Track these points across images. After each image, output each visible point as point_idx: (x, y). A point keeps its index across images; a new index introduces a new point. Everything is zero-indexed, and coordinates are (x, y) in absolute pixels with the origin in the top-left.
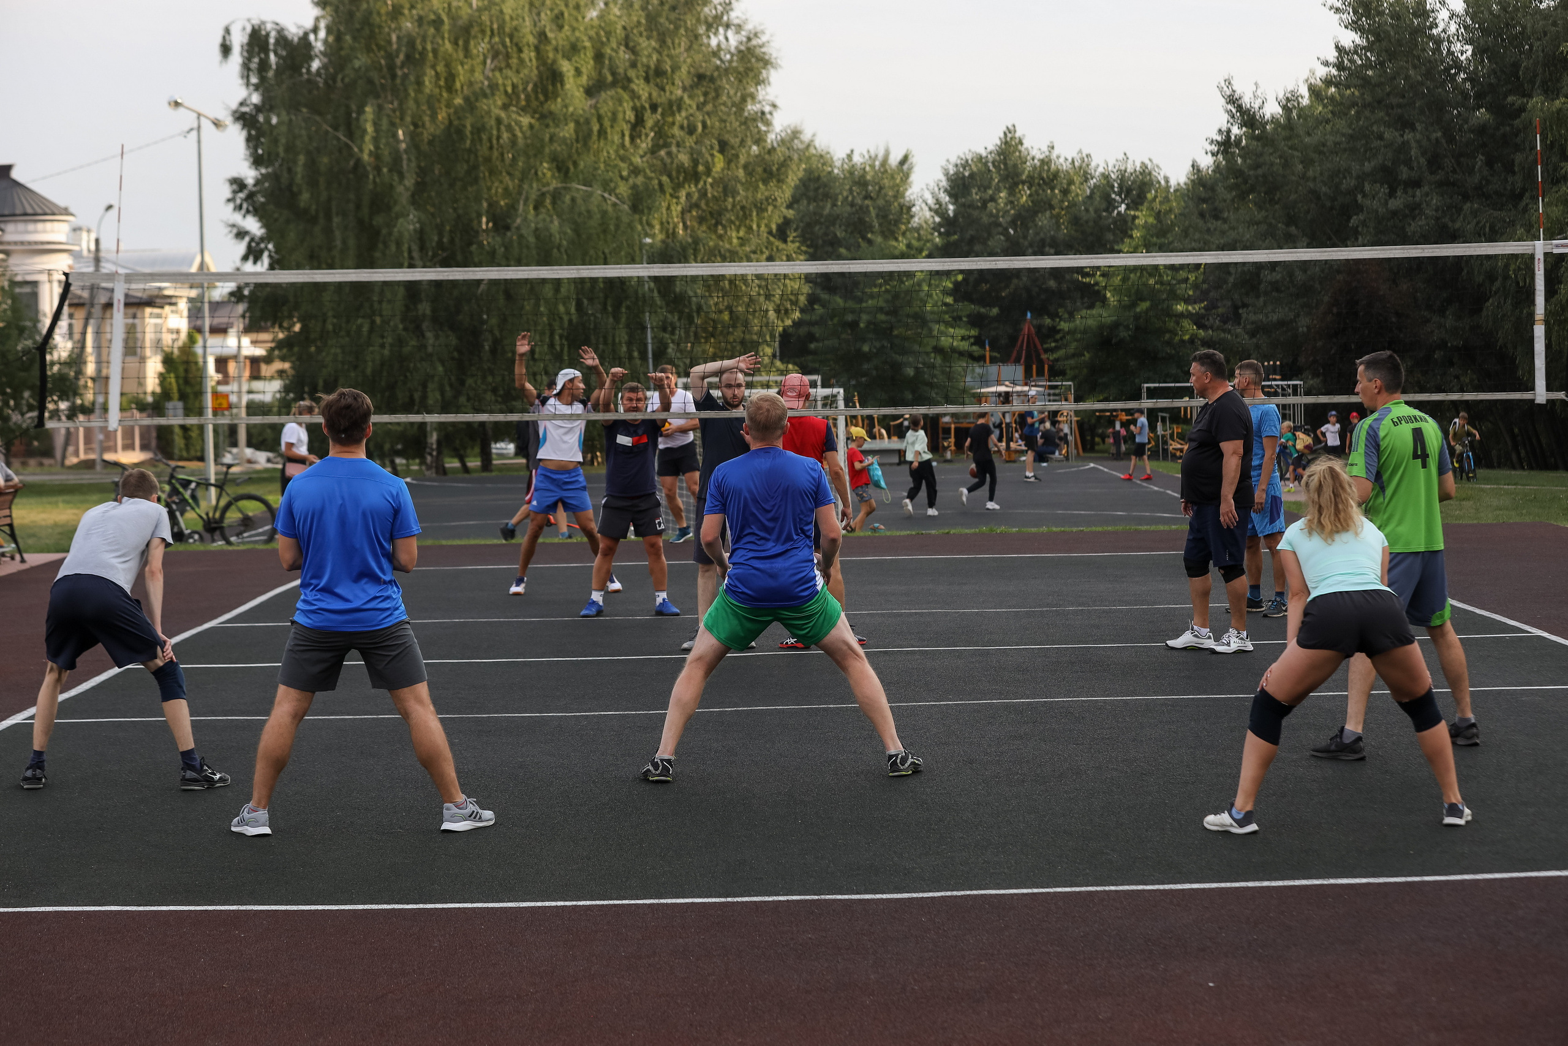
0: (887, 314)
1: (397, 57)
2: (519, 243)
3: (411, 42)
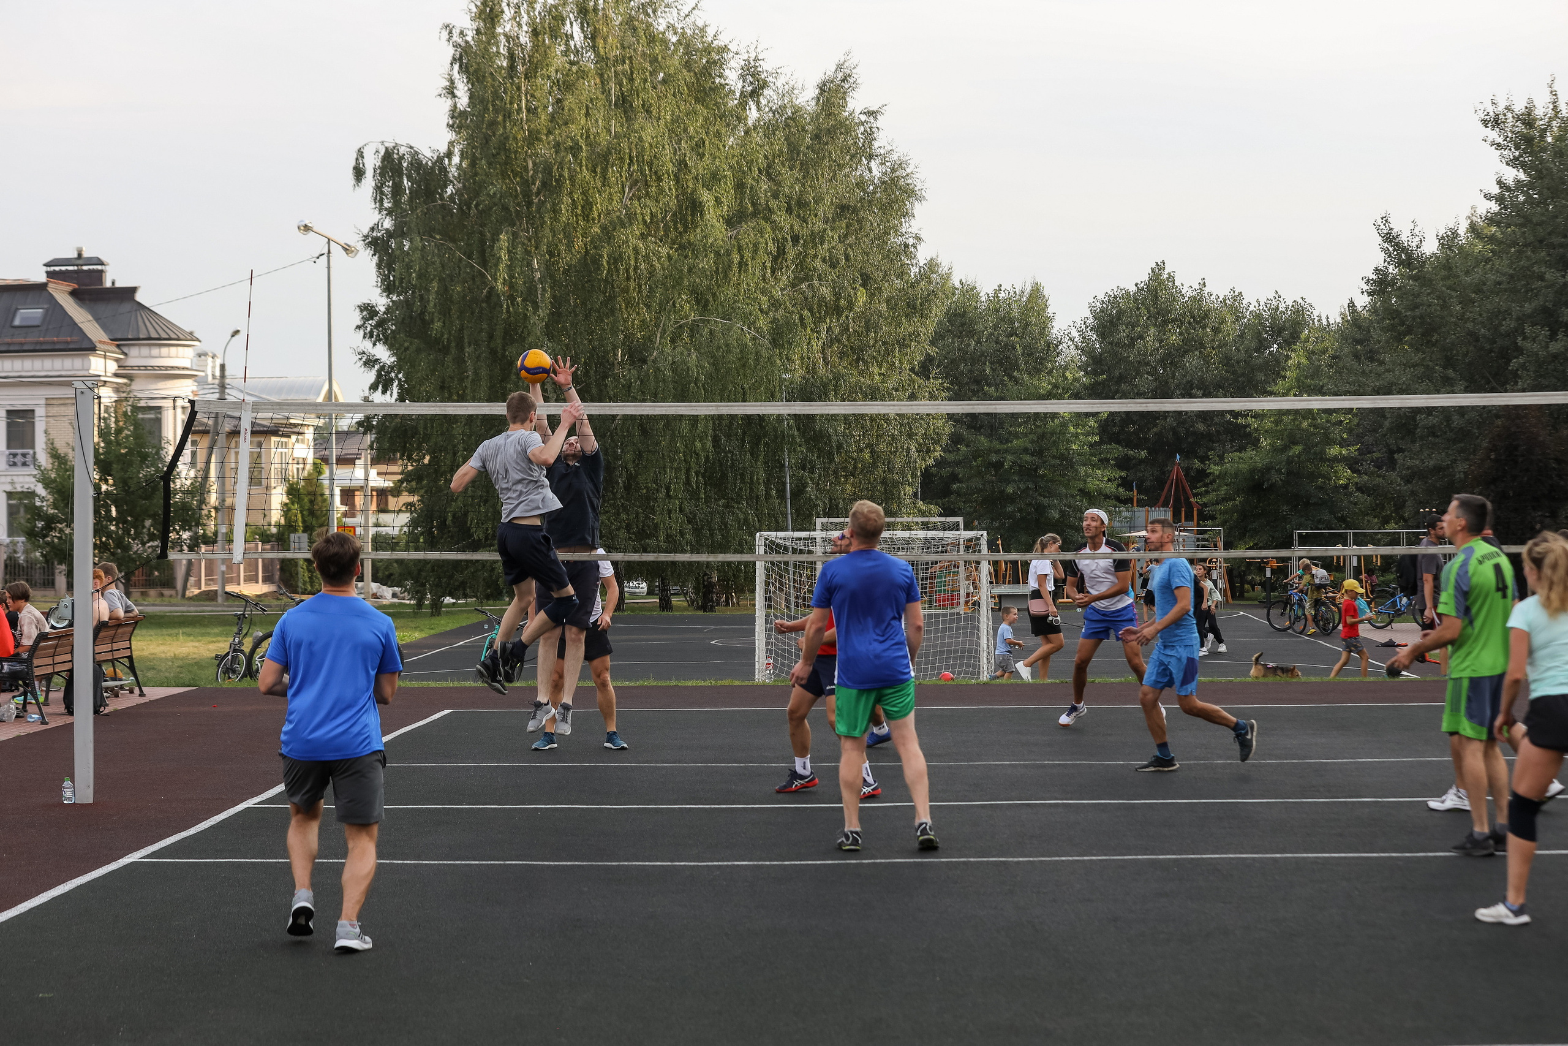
0: (1032, 454)
1: (534, 183)
2: (655, 376)
3: (548, 169)
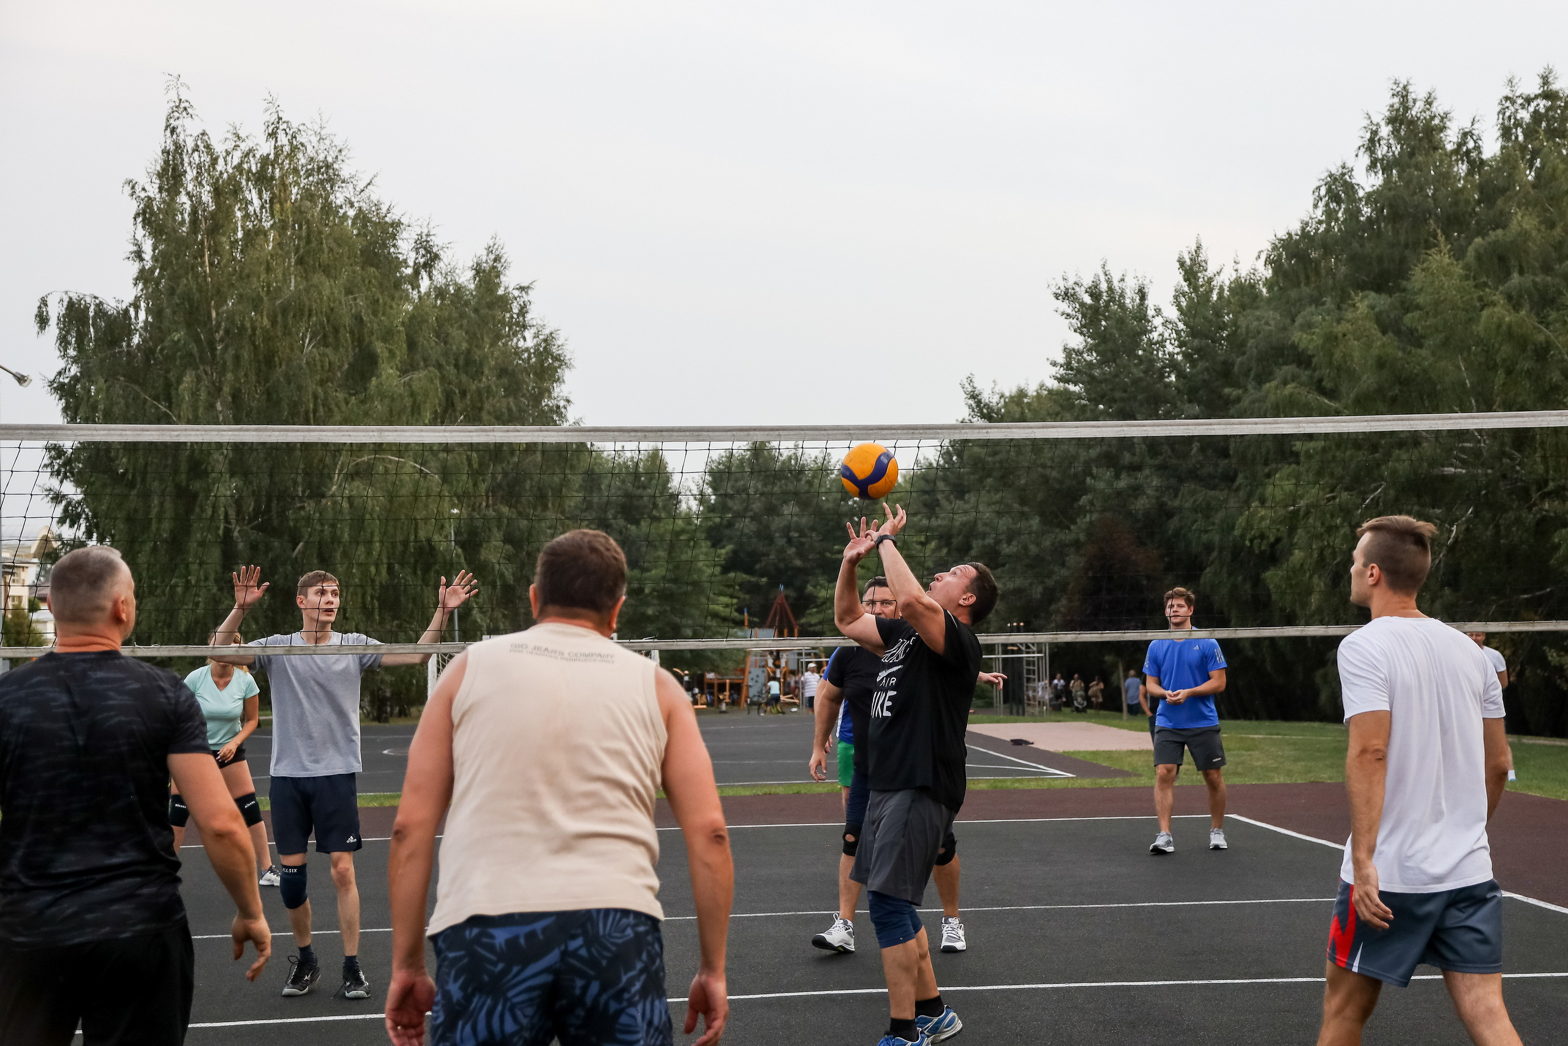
1: (217, 331)
2: (333, 509)
3: (231, 318)
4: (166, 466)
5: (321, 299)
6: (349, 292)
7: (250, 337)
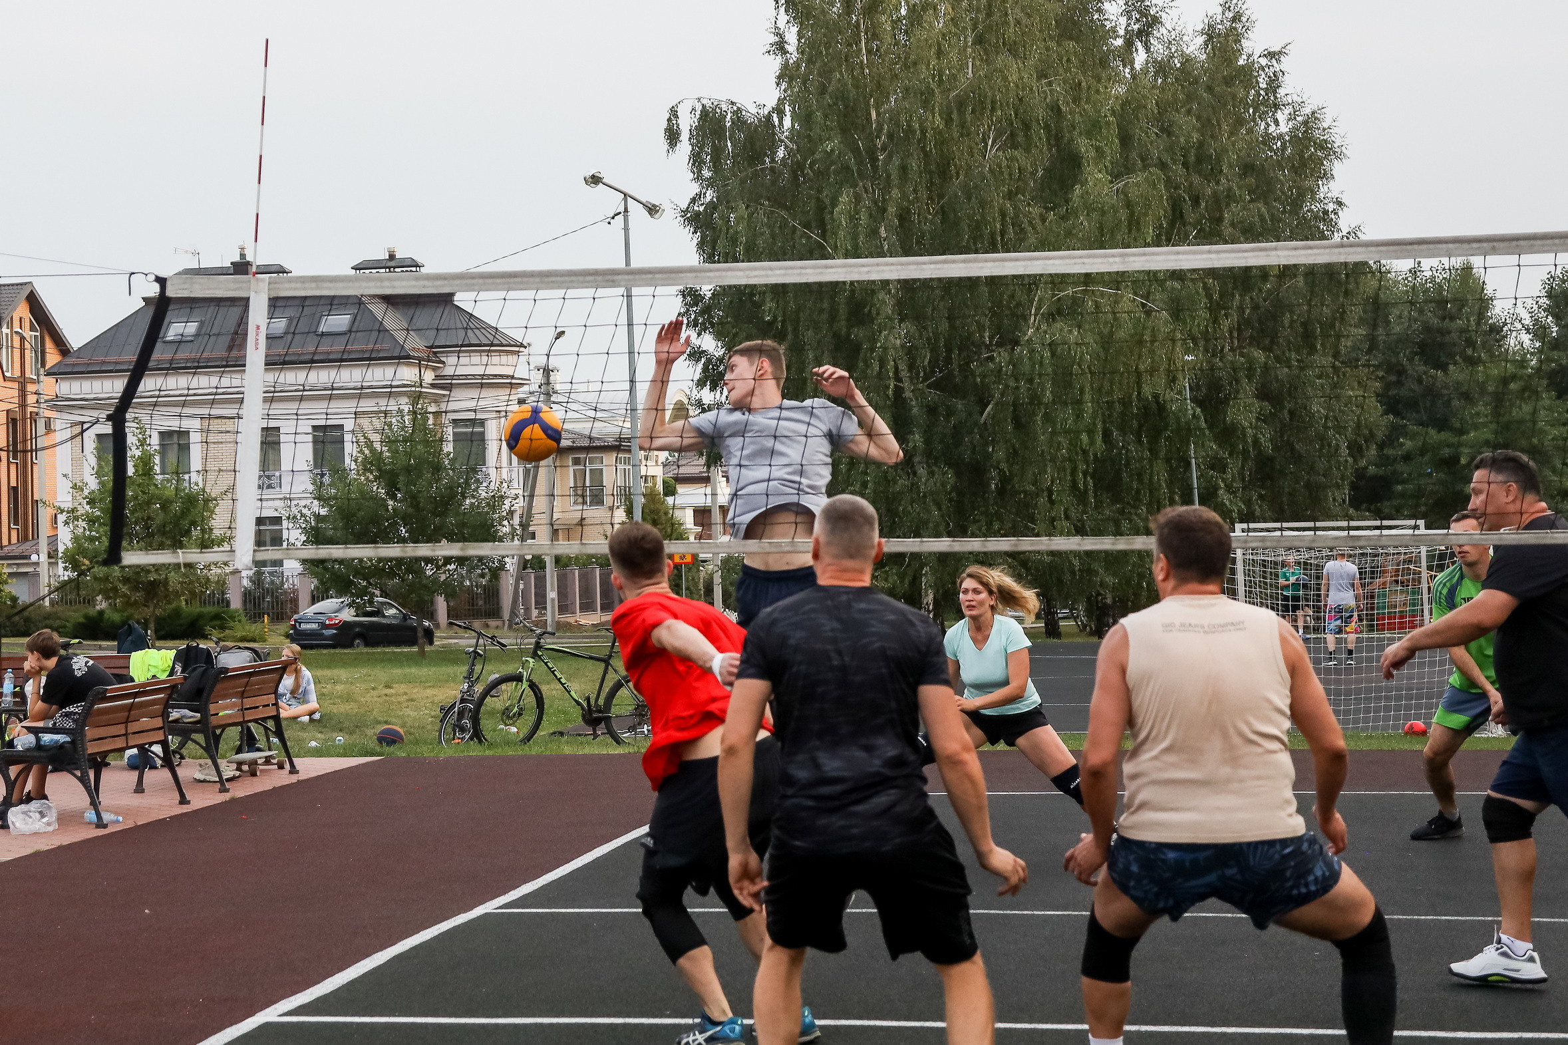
1: (878, 137)
2: (1030, 359)
3: (894, 119)
4: (821, 311)
5: (1007, 88)
6: (1042, 75)
7: (919, 141)
